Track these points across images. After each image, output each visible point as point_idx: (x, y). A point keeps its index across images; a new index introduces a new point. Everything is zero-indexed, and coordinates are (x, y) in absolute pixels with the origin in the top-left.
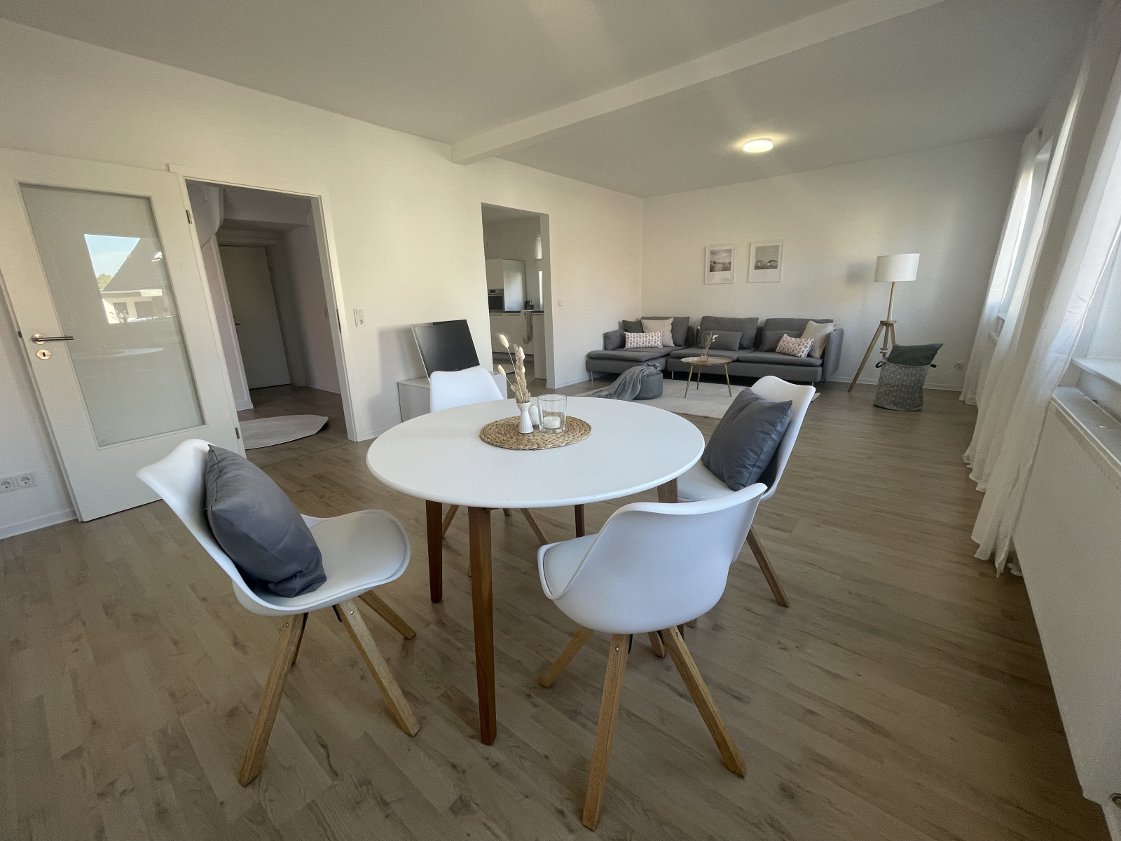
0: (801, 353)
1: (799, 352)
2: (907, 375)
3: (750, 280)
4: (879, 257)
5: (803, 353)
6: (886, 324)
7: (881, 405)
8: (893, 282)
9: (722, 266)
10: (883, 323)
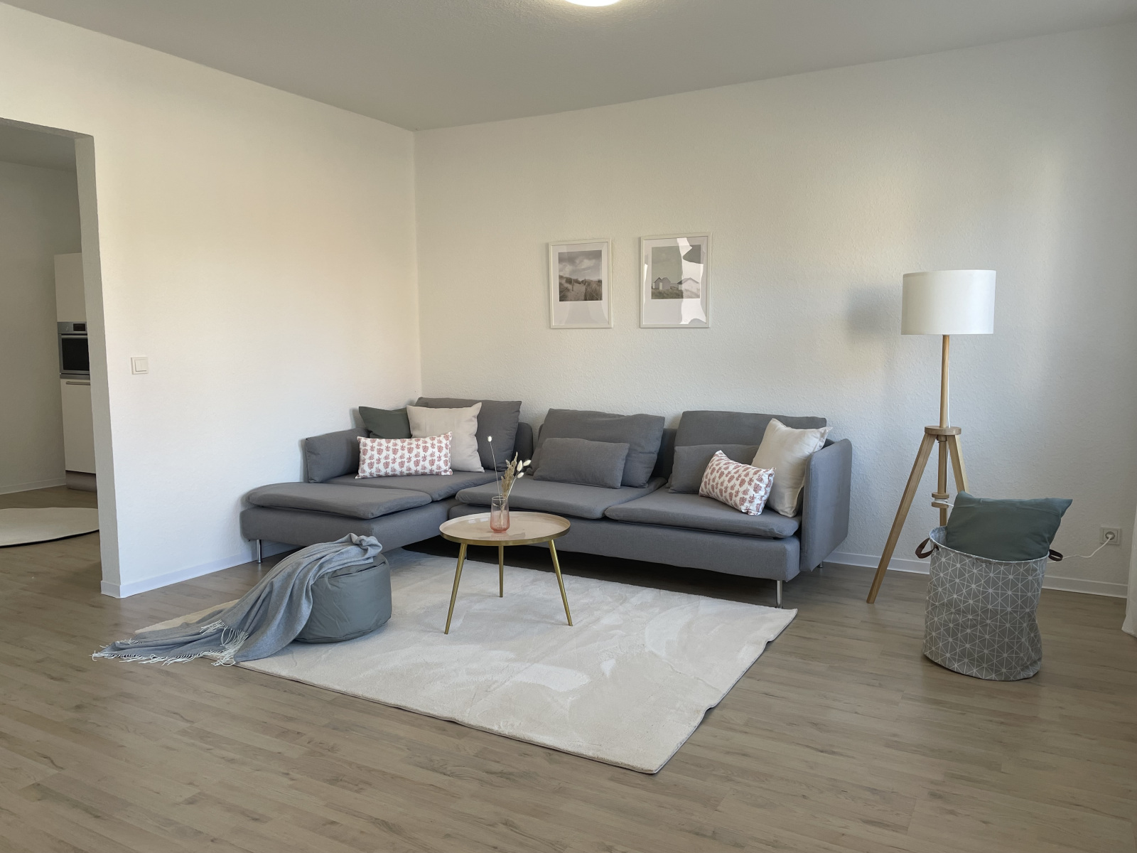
0: (747, 504)
1: (743, 500)
2: (995, 583)
3: (644, 323)
4: (906, 276)
5: (753, 503)
6: (938, 437)
7: (939, 661)
8: (944, 337)
9: (583, 288)
10: (931, 434)
